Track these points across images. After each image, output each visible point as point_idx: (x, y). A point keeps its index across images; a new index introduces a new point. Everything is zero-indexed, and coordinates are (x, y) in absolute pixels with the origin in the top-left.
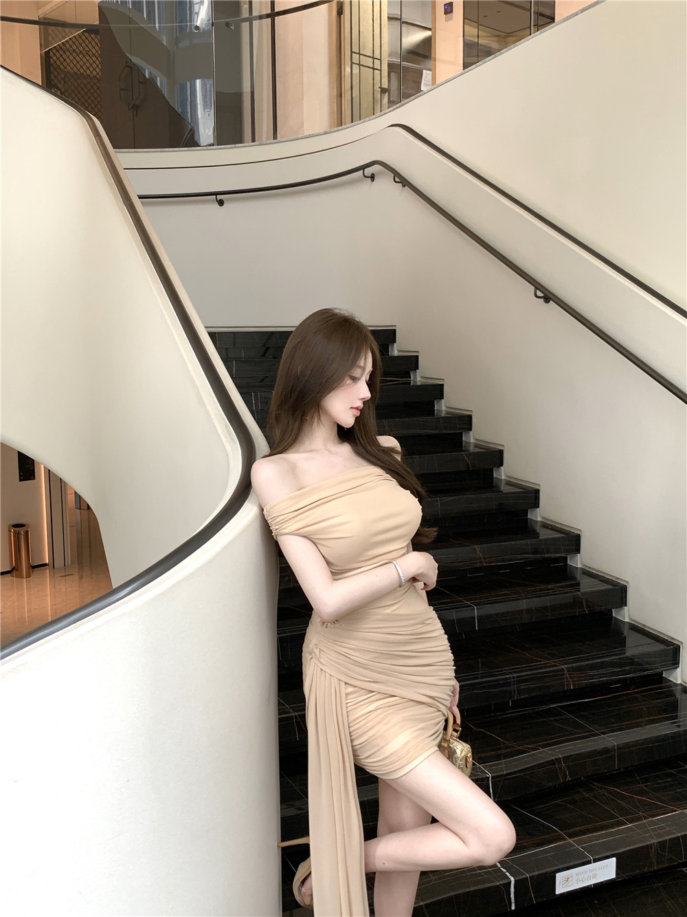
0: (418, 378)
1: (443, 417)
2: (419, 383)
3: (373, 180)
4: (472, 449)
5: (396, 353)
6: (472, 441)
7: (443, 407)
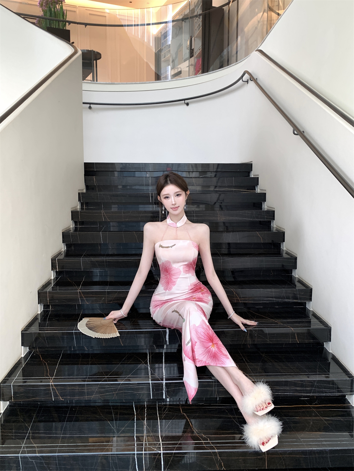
0: (258, 190)
1: (266, 211)
2: (259, 192)
3: (248, 83)
4: (274, 230)
5: (252, 176)
6: (275, 226)
7: (266, 206)
